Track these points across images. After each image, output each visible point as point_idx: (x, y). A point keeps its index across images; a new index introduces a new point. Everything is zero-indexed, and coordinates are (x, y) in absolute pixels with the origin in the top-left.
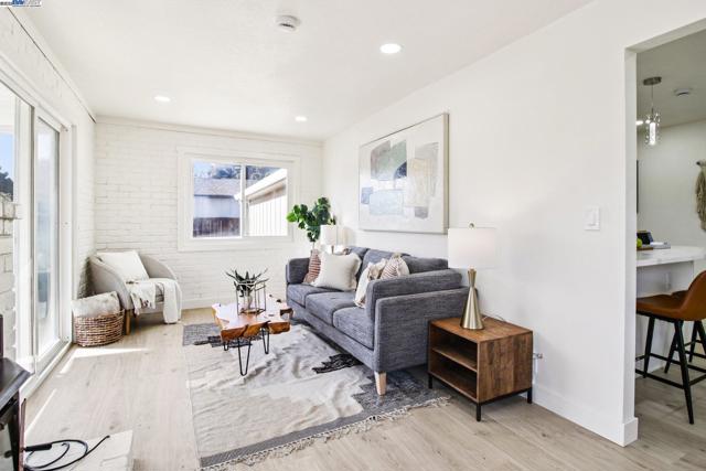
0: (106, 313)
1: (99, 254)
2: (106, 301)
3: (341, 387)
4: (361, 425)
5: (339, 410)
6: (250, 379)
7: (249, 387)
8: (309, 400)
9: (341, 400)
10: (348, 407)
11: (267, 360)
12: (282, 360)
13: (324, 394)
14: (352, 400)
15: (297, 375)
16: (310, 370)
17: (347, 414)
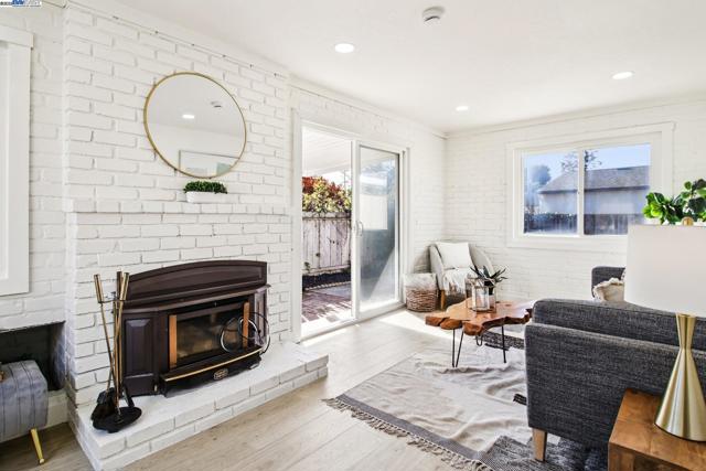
0: (422, 288)
1: (437, 243)
3: (508, 423)
4: (458, 458)
5: (464, 435)
6: (452, 371)
7: (442, 376)
8: (461, 413)
9: (487, 432)
10: (479, 441)
11: (491, 366)
12: (508, 374)
13: (481, 417)
14: (494, 439)
15: (491, 390)
16: (514, 394)
17: (466, 444)
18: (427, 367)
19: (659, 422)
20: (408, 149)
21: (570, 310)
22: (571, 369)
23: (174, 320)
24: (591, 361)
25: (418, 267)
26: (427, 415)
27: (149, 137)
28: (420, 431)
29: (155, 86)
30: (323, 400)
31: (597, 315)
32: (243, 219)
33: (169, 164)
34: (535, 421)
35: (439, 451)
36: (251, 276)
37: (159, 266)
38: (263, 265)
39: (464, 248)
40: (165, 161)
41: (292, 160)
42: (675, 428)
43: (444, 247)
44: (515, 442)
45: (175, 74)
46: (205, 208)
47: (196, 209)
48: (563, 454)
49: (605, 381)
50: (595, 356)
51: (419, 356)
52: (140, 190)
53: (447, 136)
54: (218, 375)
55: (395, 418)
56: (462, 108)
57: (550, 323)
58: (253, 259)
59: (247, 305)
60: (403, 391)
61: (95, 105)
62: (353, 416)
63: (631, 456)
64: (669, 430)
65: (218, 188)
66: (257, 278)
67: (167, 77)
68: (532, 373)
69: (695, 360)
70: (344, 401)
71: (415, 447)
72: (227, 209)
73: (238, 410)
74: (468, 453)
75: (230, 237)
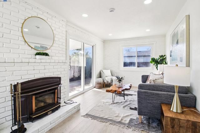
0: (100, 82)
1: (102, 70)
2: (100, 80)
3: (131, 115)
4: (123, 126)
5: (122, 120)
6: (113, 104)
7: (111, 105)
8: (119, 114)
9: (127, 118)
10: (126, 120)
11: (122, 101)
12: (126, 103)
13: (124, 114)
14: (129, 119)
15: (124, 107)
16: (129, 107)
17: (123, 122)
18: (106, 103)
19: (171, 110)
20: (95, 44)
21: (147, 86)
22: (148, 100)
23: (34, 97)
24: (153, 98)
25: (98, 76)
26: (111, 116)
27: (23, 37)
28: (111, 120)
29: (25, 20)
30: (82, 116)
31: (153, 87)
32: (53, 64)
33: (30, 46)
34: (140, 114)
35: (117, 125)
36: (56, 81)
37: (27, 80)
38: (60, 78)
39: (109, 71)
40: (29, 45)
41: (66, 46)
42: (175, 110)
43: (104, 71)
44: (134, 119)
45: (32, 17)
46: (42, 61)
47: (39, 61)
48: (145, 120)
49: (156, 102)
50: (154, 96)
51: (103, 100)
52: (20, 54)
53: (104, 42)
54: (49, 113)
55: (103, 118)
56: (110, 35)
57: (143, 89)
58: (57, 76)
59: (56, 90)
60: (102, 110)
61: (4, 24)
62: (92, 119)
63: (169, 118)
64: (174, 111)
65: (46, 54)
66: (58, 82)
67: (29, 17)
68: (139, 102)
69: (179, 96)
70: (88, 115)
71: (111, 125)
72: (49, 61)
73: (57, 123)
74: (124, 124)
75: (50, 70)
